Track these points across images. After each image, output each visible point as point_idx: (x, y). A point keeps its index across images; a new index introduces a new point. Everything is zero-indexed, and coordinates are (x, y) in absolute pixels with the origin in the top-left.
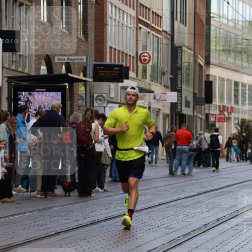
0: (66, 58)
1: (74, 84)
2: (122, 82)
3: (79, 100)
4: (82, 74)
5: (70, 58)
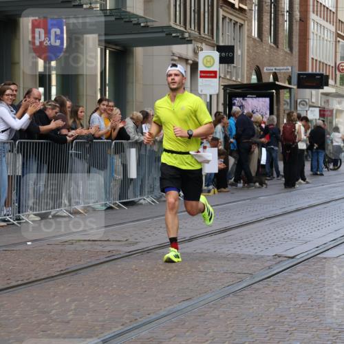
0: (274, 68)
1: (281, 91)
2: (323, 88)
3: (285, 104)
4: (287, 83)
5: (278, 68)
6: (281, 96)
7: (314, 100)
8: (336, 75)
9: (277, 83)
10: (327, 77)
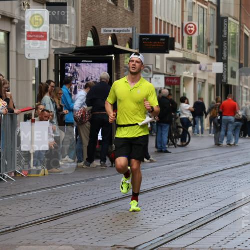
0: (112, 29)
1: (121, 55)
2: (168, 53)
3: (126, 71)
4: (128, 46)
5: (117, 29)
6: (121, 61)
7: (158, 66)
8: (183, 37)
9: (116, 46)
10: (173, 40)
